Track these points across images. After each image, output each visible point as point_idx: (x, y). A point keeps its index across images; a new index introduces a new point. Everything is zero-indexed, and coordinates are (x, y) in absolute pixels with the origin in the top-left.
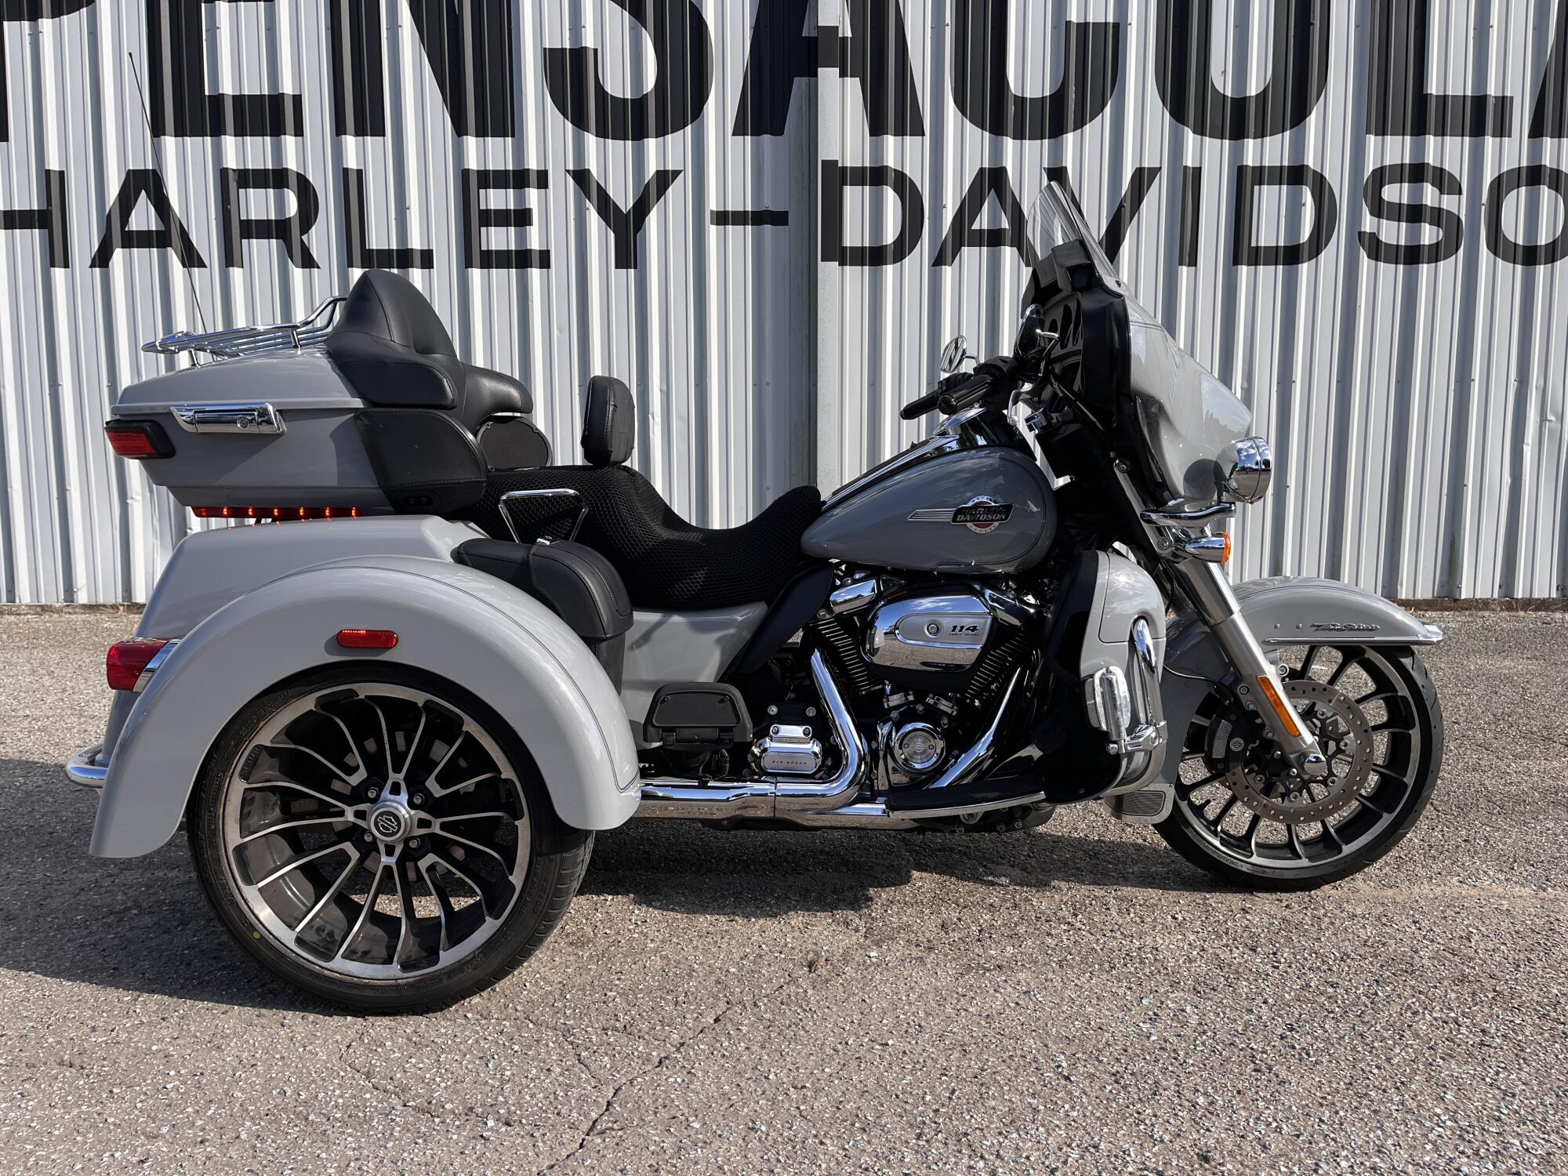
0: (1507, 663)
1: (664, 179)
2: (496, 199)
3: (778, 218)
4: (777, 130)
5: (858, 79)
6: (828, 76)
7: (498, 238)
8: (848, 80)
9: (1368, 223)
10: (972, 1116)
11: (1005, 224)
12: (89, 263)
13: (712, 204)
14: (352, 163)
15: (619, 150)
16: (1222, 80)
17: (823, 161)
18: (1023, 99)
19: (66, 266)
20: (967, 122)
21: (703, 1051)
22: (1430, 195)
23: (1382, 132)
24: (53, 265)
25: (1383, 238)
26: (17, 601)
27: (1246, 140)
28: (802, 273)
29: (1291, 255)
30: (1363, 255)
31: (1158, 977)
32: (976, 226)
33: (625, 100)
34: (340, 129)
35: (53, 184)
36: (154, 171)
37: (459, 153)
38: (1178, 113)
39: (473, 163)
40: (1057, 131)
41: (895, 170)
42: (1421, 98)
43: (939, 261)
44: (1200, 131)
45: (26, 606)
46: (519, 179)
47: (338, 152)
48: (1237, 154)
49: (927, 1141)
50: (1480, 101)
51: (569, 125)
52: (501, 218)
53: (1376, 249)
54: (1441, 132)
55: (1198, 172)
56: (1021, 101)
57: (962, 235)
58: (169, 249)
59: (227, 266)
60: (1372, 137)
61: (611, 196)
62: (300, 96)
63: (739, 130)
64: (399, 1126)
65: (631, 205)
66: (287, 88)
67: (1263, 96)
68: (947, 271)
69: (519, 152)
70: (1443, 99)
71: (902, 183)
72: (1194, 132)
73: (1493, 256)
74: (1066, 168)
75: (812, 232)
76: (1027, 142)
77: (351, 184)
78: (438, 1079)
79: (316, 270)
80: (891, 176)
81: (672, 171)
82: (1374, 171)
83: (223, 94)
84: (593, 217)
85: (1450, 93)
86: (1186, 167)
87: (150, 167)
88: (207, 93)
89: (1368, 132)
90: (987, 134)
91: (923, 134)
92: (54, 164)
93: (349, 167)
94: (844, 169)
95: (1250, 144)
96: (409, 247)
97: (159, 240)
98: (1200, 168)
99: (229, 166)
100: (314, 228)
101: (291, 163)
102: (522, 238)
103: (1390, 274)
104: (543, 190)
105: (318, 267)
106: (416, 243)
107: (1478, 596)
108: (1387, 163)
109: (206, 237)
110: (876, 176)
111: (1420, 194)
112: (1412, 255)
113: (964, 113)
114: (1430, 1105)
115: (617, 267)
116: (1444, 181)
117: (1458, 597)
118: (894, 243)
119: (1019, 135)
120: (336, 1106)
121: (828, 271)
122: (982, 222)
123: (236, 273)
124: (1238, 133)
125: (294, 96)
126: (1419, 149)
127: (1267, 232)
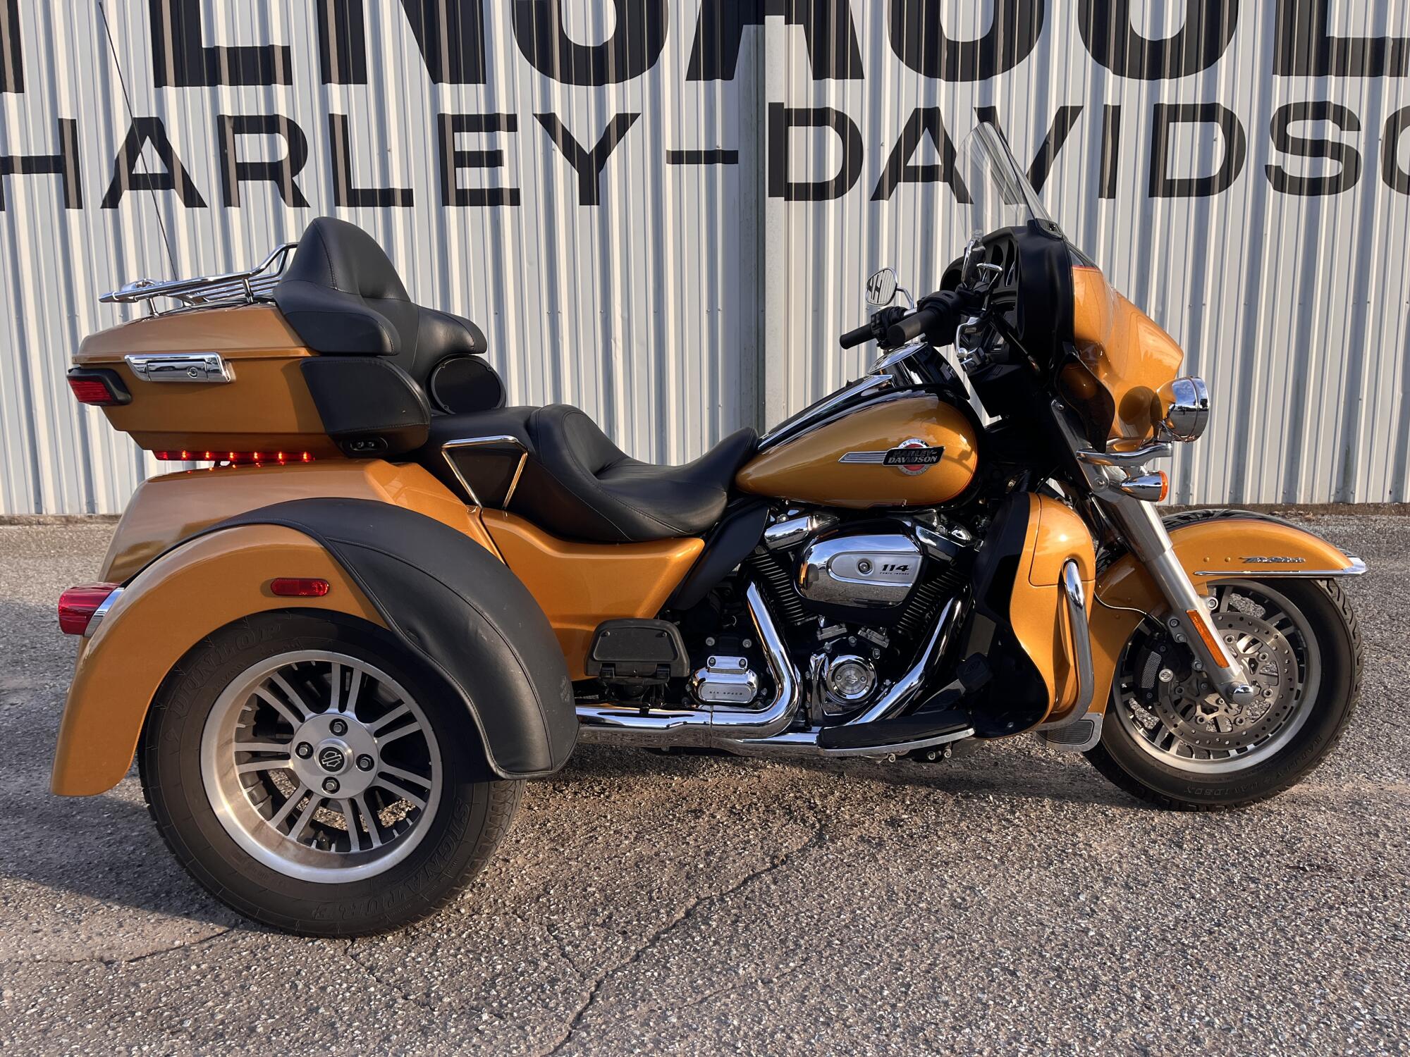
0: (1397, 565)
1: (624, 122)
2: (469, 142)
3: (729, 157)
4: (728, 75)
5: (802, 26)
6: (775, 23)
7: (472, 178)
8: (793, 26)
9: (1274, 157)
10: (927, 1011)
11: (938, 161)
12: (101, 204)
13: (668, 145)
14: (337, 110)
15: (583, 94)
16: (1140, 22)
17: (770, 104)
18: (956, 43)
19: (80, 207)
20: (903, 65)
21: (677, 945)
22: (1331, 131)
23: (1287, 72)
24: (68, 206)
25: (1288, 171)
26: (44, 512)
27: (1162, 80)
28: (751, 208)
29: (1204, 188)
30: (1270, 187)
31: (1092, 872)
32: (911, 163)
33: (587, 48)
34: (325, 78)
35: (67, 131)
36: (157, 119)
37: (435, 99)
38: (1100, 56)
39: (448, 109)
40: (988, 72)
41: (837, 112)
42: (1325, 41)
43: (877, 195)
44: (1119, 71)
45: (52, 516)
46: (490, 123)
47: (325, 100)
48: (1154, 93)
49: (887, 1035)
50: (1379, 43)
51: (536, 73)
52: (474, 159)
53: (1281, 181)
54: (1342, 72)
55: (1117, 110)
56: (953, 45)
57: (898, 171)
58: (172, 190)
59: (225, 206)
60: (1278, 77)
61: (575, 138)
62: (289, 47)
63: (693, 75)
64: (402, 1019)
65: (594, 146)
66: (277, 40)
67: (1177, 39)
68: (885, 205)
69: (491, 98)
70: (1344, 42)
71: (844, 125)
72: (1114, 73)
73: (1388, 187)
74: (995, 107)
75: (761, 170)
76: (959, 84)
77: (337, 129)
78: (436, 973)
79: (306, 208)
80: (833, 118)
81: (631, 114)
82: (1280, 109)
83: (219, 47)
84: (559, 157)
85: (1351, 36)
86: (1106, 106)
87: (154, 115)
88: (204, 45)
89: (1275, 72)
90: (922, 77)
91: (862, 77)
92: (66, 114)
93: (335, 112)
94: (789, 110)
95: (1166, 83)
96: (391, 187)
97: (164, 182)
98: (1120, 106)
99: (225, 114)
100: (303, 169)
101: (282, 110)
102: (494, 178)
103: (1296, 204)
104: (513, 133)
105: (308, 206)
106: (397, 184)
107: (1370, 501)
108: (1292, 101)
109: (206, 181)
110: (820, 117)
111: (1322, 130)
112: (1315, 187)
113: (900, 56)
114: (1350, 999)
115: (581, 203)
116: (1343, 118)
117: (1351, 502)
118: (836, 179)
119: (951, 77)
120: (343, 1000)
121: (775, 206)
122: (918, 159)
123: (234, 212)
124: (1155, 74)
125: (283, 47)
126: (1321, 89)
127: (1181, 166)
